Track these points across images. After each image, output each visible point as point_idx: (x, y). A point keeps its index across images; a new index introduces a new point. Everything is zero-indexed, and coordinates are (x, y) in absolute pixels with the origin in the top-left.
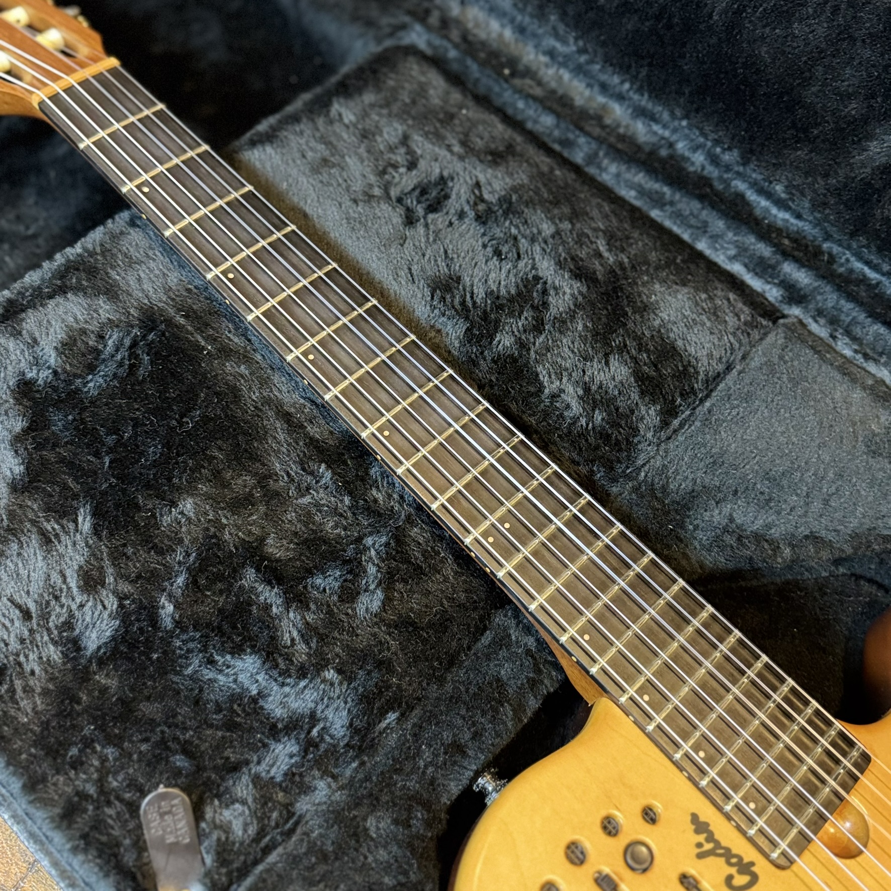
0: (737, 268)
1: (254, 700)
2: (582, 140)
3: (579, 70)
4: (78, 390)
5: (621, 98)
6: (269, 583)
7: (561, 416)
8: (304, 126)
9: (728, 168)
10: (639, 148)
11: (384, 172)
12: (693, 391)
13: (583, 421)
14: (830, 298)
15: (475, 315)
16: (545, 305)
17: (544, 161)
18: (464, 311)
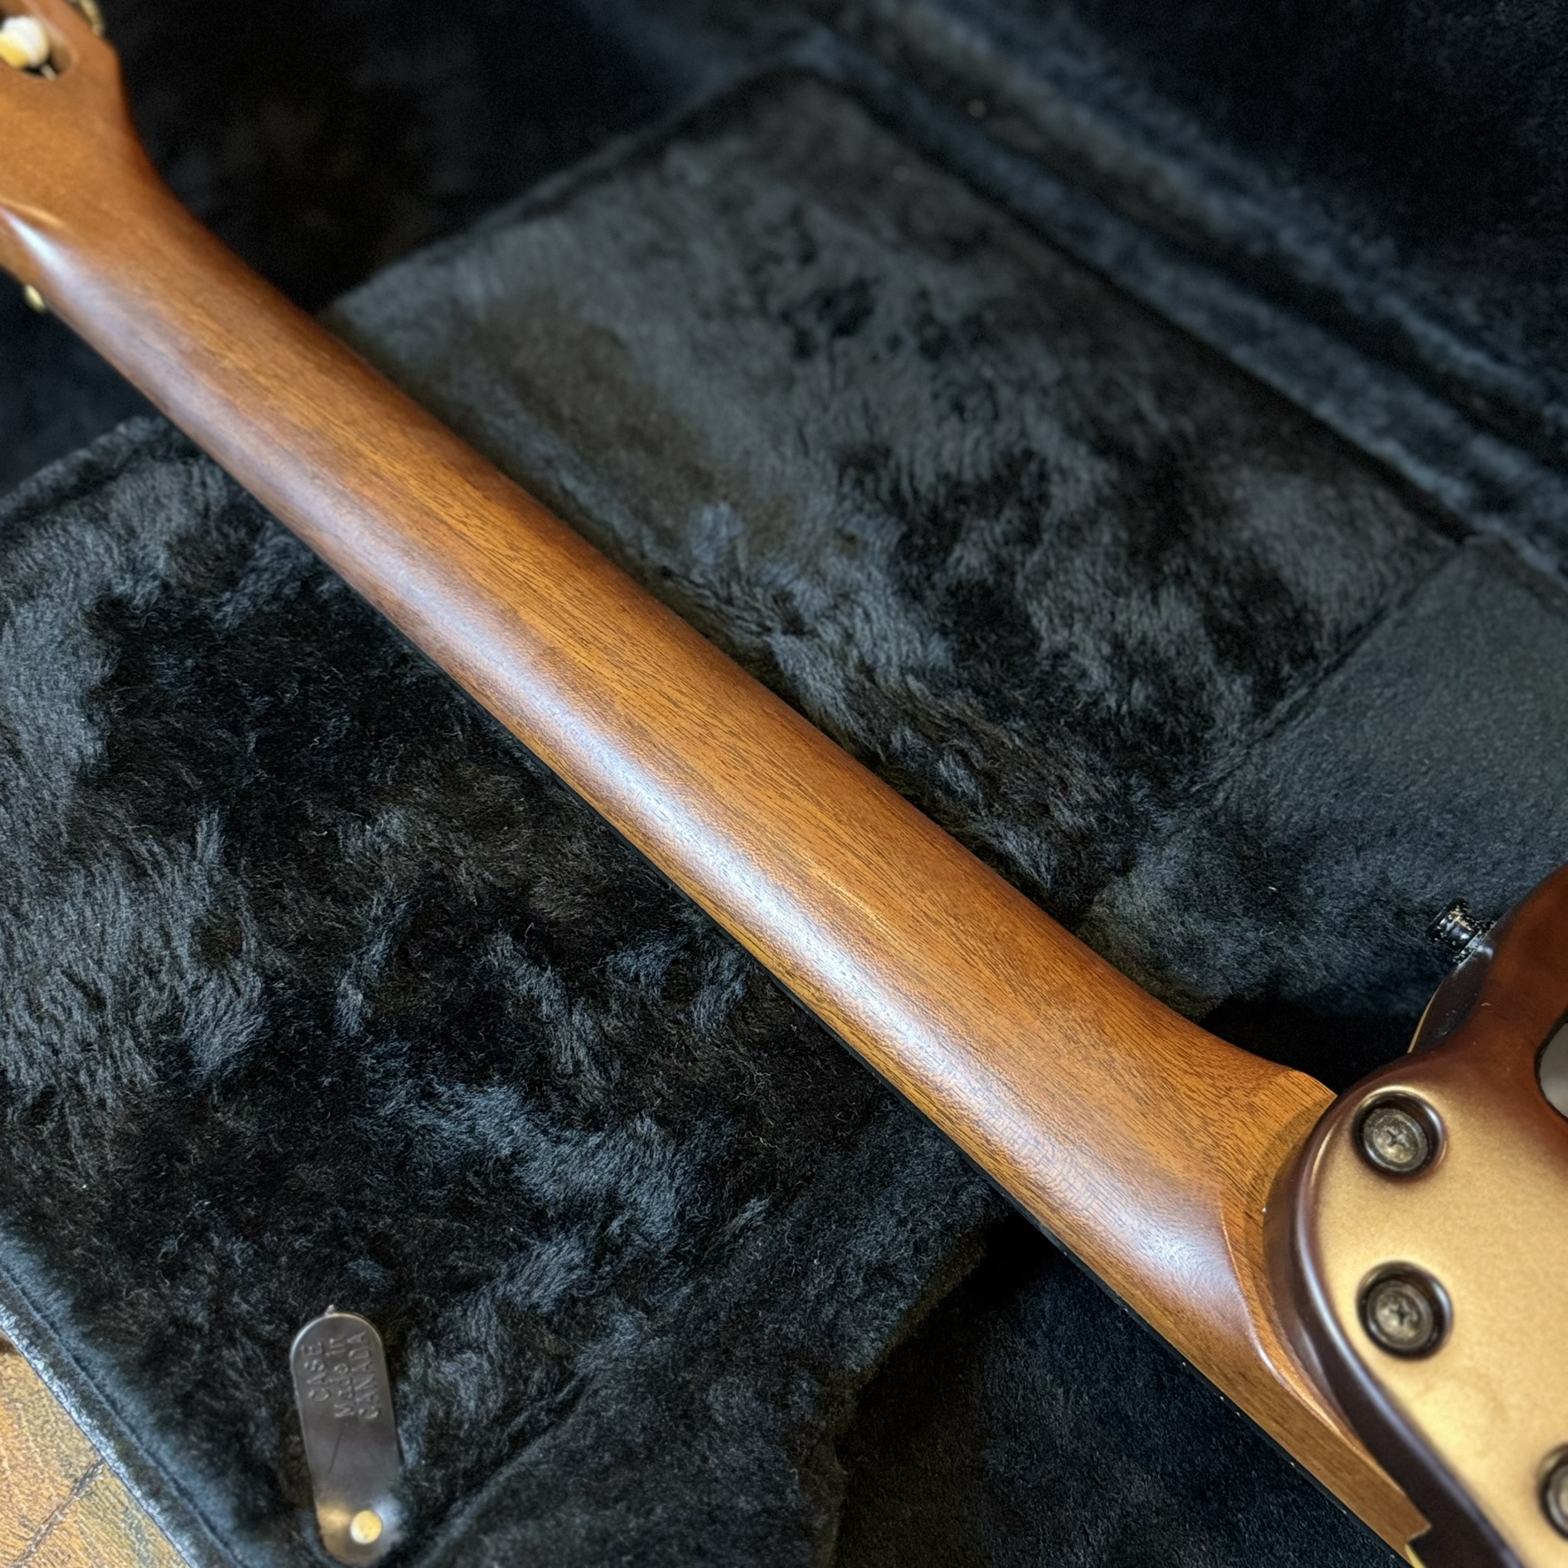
0: (1389, 449)
1: (505, 1166)
2: (1109, 227)
4: (206, 617)
5: (1180, 153)
6: (536, 960)
7: (1070, 690)
9: (1372, 273)
11: (757, 269)
12: (1311, 654)
13: (1111, 701)
14: (1558, 500)
15: (920, 513)
16: (1044, 499)
18: (897, 505)
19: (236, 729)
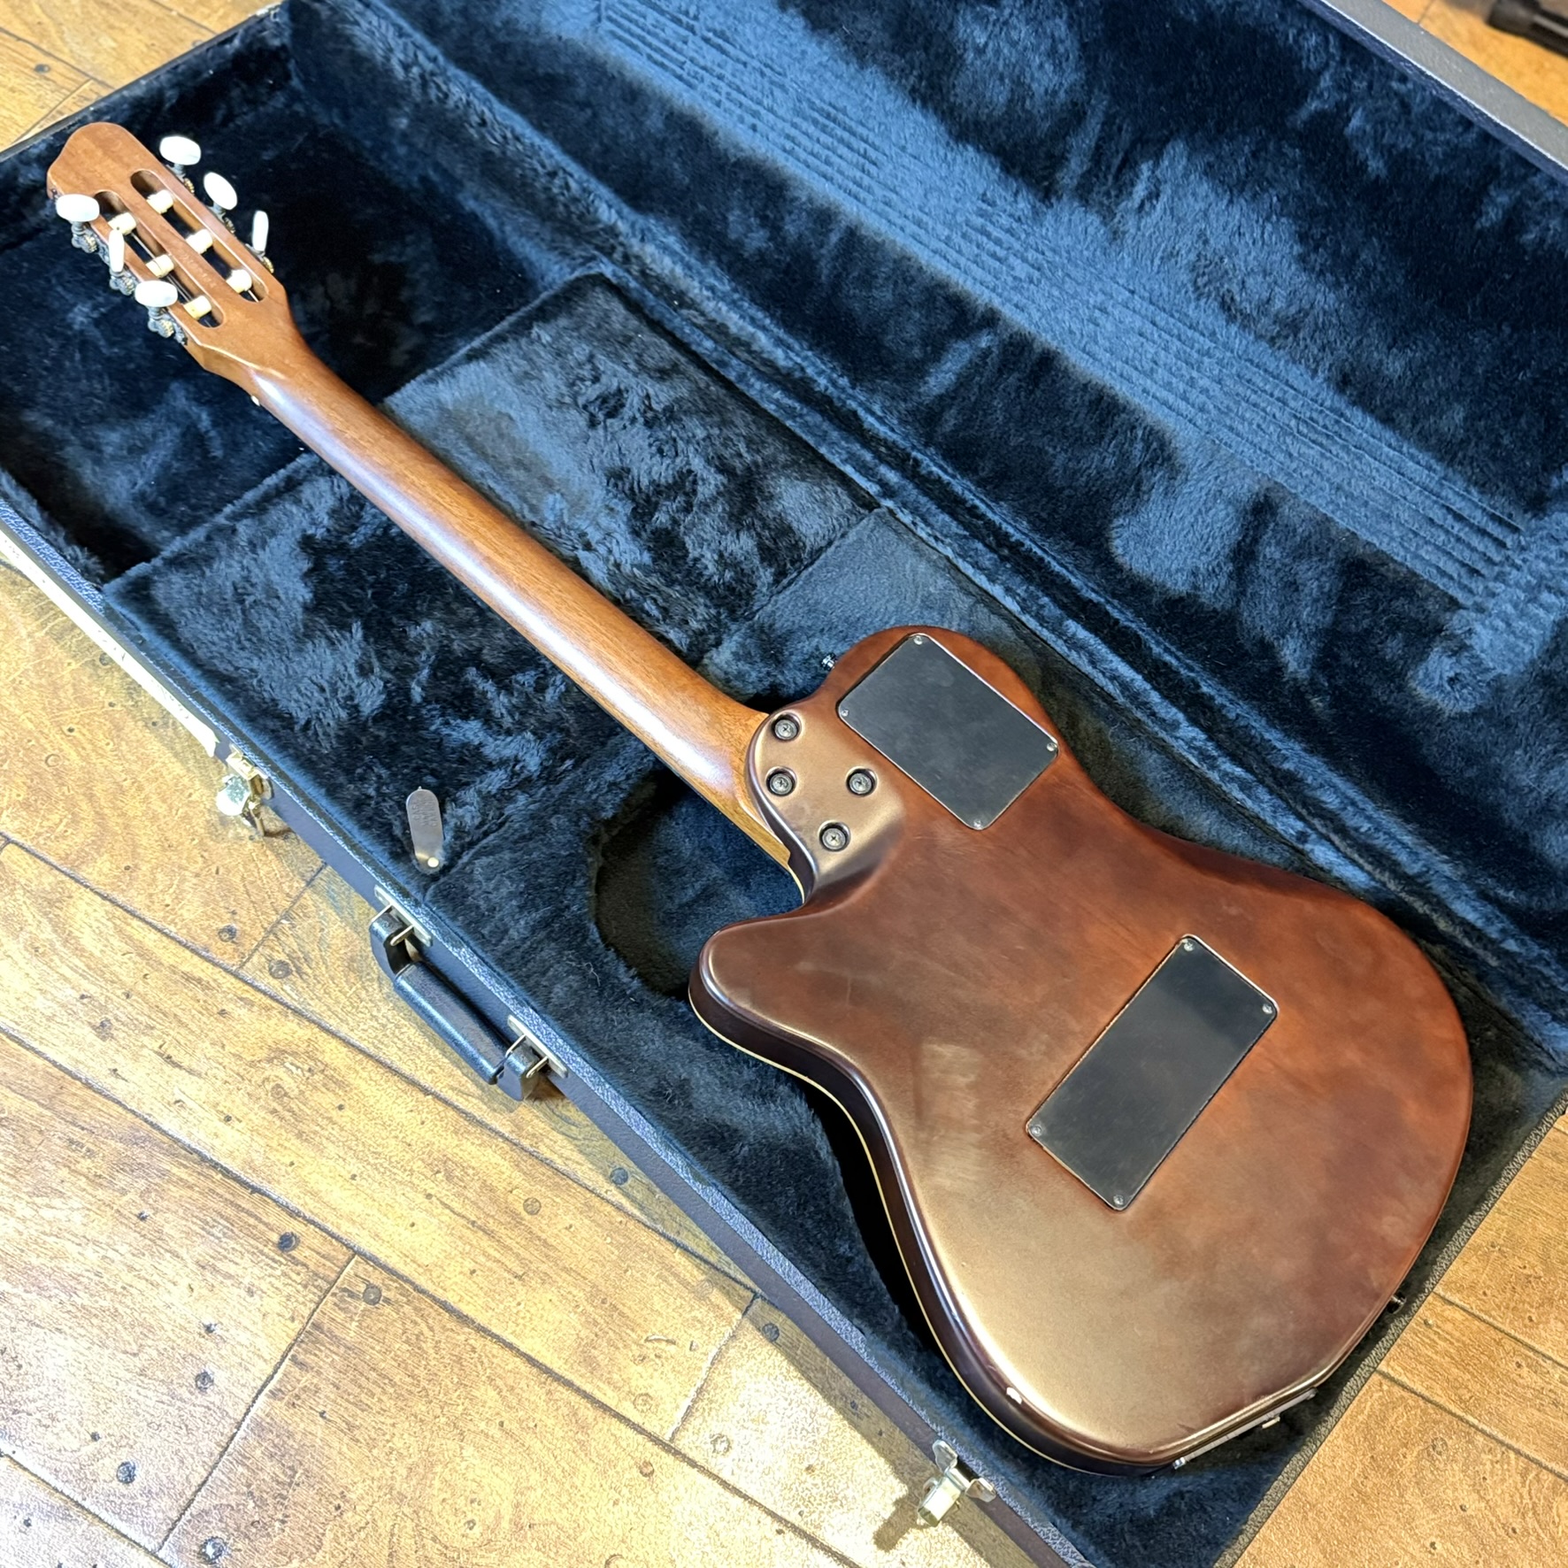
0: (848, 470)
1: (477, 748)
2: (734, 362)
3: (734, 305)
4: (345, 544)
5: (764, 329)
6: (486, 678)
7: (701, 575)
8: (511, 345)
9: (843, 390)
10: (777, 369)
11: (573, 384)
12: (800, 560)
13: (716, 578)
14: (912, 492)
15: (641, 499)
16: (695, 492)
17: (702, 379)
18: (632, 495)
19: (362, 588)
